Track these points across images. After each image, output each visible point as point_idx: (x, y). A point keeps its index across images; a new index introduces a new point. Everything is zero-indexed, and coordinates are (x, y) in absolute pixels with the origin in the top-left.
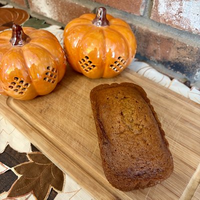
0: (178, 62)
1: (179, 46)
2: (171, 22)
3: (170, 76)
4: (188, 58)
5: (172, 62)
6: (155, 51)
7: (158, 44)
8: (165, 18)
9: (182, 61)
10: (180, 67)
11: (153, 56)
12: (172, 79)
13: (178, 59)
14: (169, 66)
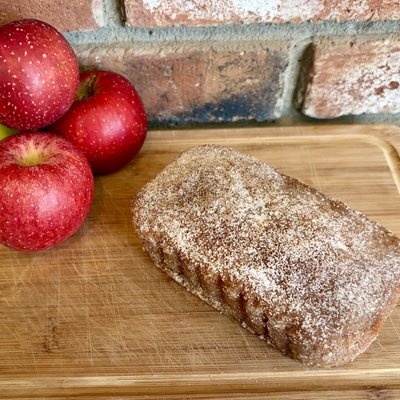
0: (229, 96)
1: (222, 62)
2: (186, 16)
4: (251, 78)
5: (215, 102)
6: (164, 96)
7: (168, 78)
8: (168, 13)
9: (237, 91)
10: (237, 105)
11: (163, 109)
13: (226, 90)
14: (209, 114)
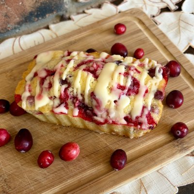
3: (42, 27)
12: (48, 28)
